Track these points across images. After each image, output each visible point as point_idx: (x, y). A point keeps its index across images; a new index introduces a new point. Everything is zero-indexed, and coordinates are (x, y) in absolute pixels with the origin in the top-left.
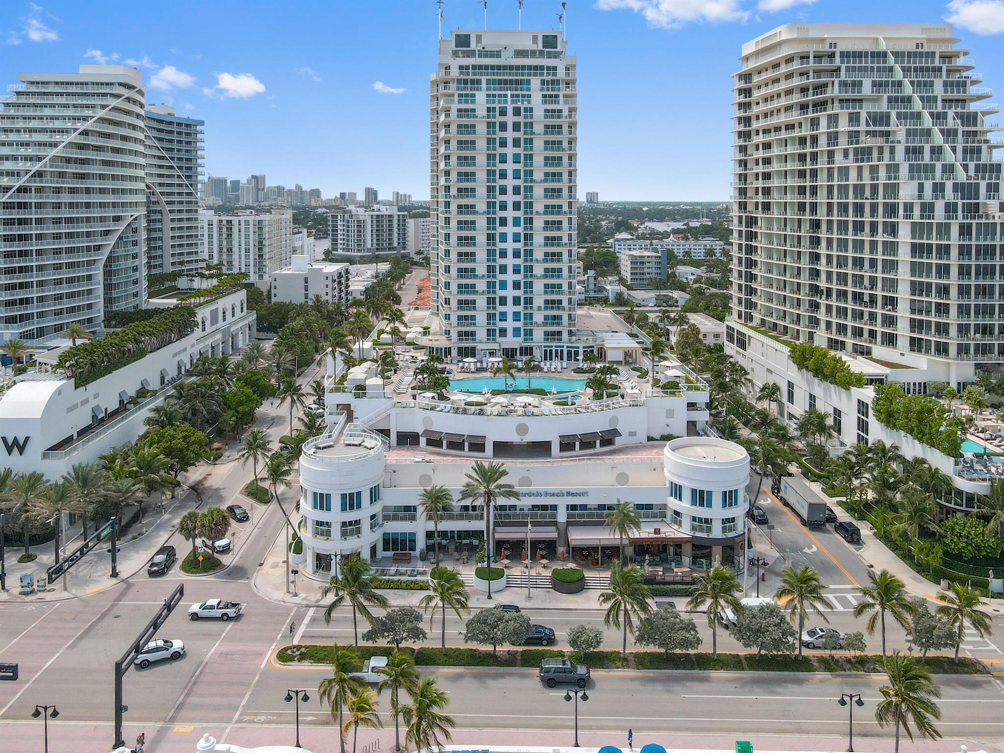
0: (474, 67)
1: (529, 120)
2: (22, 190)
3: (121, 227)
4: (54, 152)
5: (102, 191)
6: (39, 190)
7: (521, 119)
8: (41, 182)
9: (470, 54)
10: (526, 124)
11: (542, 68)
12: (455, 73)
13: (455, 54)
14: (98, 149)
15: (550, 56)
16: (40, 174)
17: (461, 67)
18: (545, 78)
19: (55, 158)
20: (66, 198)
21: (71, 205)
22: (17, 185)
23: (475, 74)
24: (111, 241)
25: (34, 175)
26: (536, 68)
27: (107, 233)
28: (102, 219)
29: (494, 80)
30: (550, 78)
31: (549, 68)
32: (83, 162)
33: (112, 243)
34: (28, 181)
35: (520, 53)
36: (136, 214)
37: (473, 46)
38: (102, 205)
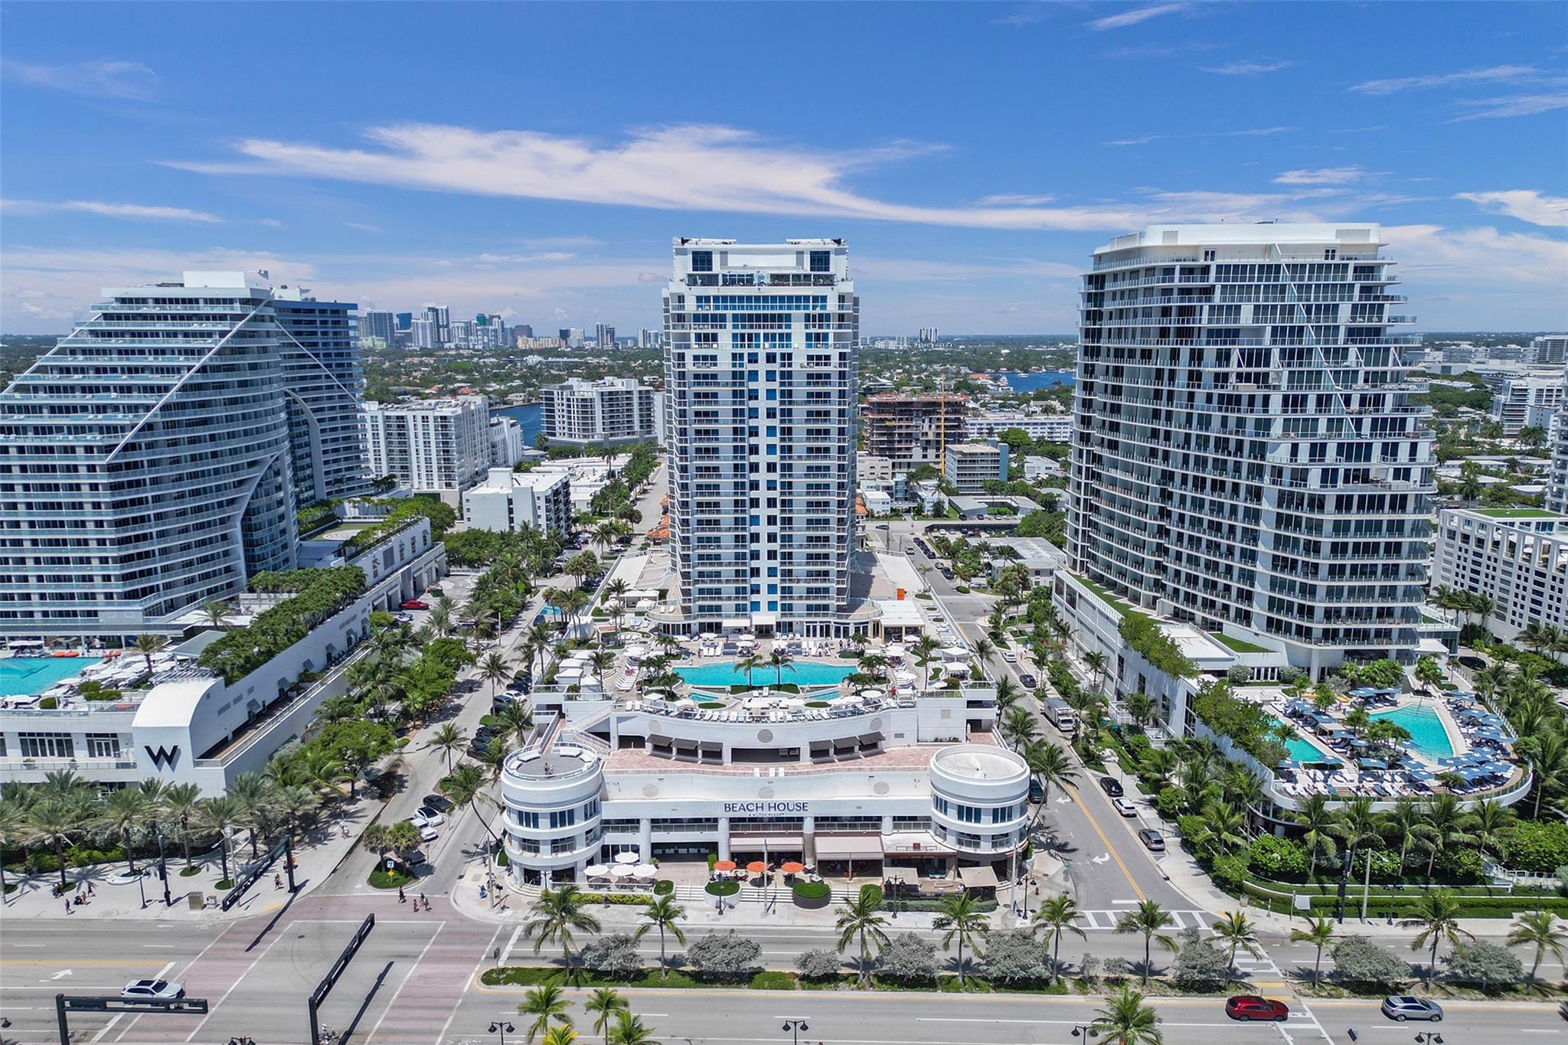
0: (716, 299)
1: (787, 369)
2: (129, 447)
3: (258, 473)
4: (166, 398)
5: (231, 435)
6: (150, 446)
7: (776, 367)
8: (153, 435)
9: (711, 280)
10: (782, 373)
11: (806, 298)
12: (691, 307)
13: (692, 281)
14: (221, 386)
15: (818, 281)
16: (149, 427)
17: (699, 299)
18: (811, 311)
19: (166, 408)
20: (185, 451)
21: (193, 458)
22: (122, 442)
23: (717, 307)
24: (247, 493)
25: (142, 429)
26: (798, 298)
27: (241, 483)
28: (235, 469)
29: (743, 315)
30: (818, 311)
31: (816, 299)
32: (202, 405)
33: (250, 494)
34: (136, 436)
35: (779, 279)
36: (278, 454)
37: (717, 268)
38: (233, 452)
